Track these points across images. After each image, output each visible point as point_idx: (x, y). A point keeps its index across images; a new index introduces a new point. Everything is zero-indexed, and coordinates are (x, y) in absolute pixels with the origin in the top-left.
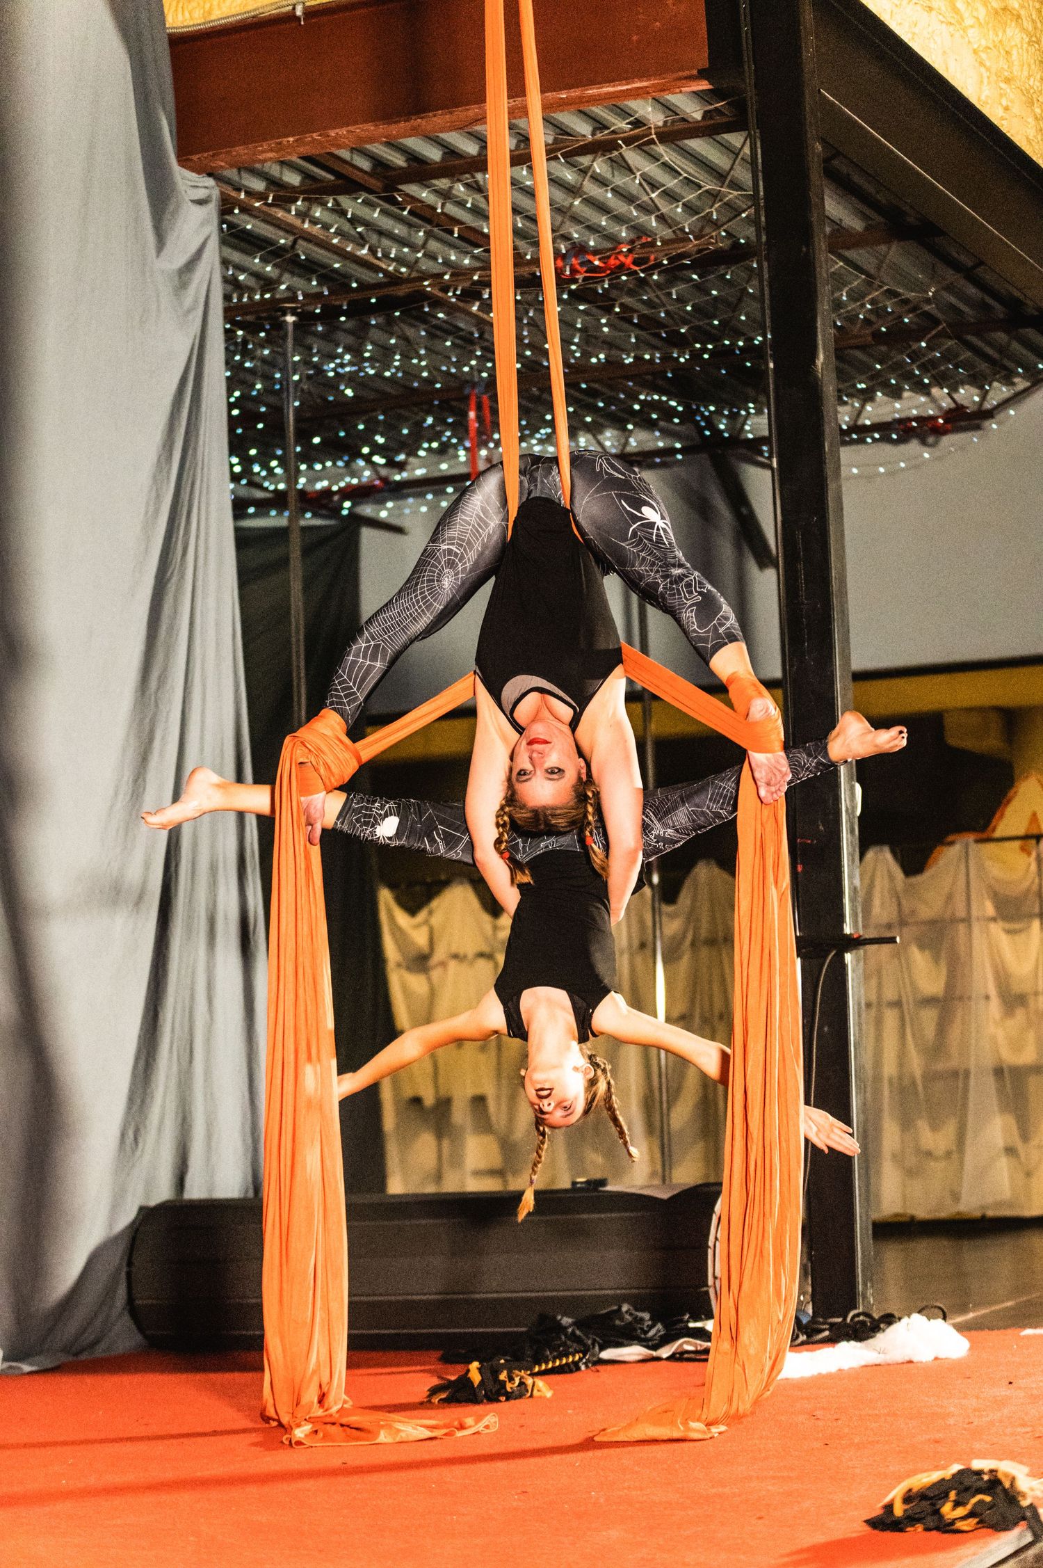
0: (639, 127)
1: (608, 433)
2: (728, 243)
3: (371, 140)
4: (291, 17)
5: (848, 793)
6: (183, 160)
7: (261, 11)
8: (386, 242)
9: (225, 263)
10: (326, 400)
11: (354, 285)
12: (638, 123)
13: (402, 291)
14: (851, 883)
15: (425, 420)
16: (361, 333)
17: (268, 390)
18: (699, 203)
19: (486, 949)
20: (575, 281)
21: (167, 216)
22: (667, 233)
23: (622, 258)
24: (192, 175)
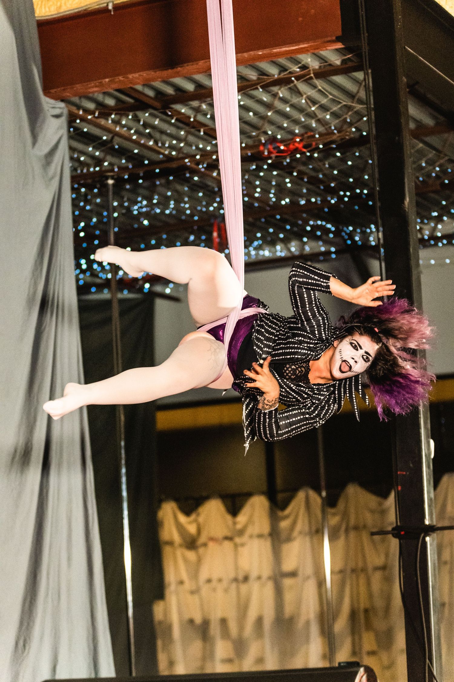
0: (305, 70)
1: (293, 243)
2: (357, 135)
3: (154, 80)
4: (105, 10)
5: (426, 445)
6: (47, 91)
7: (89, 6)
8: (164, 137)
9: (72, 149)
10: (132, 226)
11: (146, 162)
12: (304, 67)
13: (174, 165)
14: (429, 496)
15: (189, 238)
16: (152, 190)
17: (99, 221)
18: (341, 112)
19: (229, 534)
20: (270, 158)
21: (38, 124)
22: (322, 129)
23: (297, 145)
24: (52, 101)
